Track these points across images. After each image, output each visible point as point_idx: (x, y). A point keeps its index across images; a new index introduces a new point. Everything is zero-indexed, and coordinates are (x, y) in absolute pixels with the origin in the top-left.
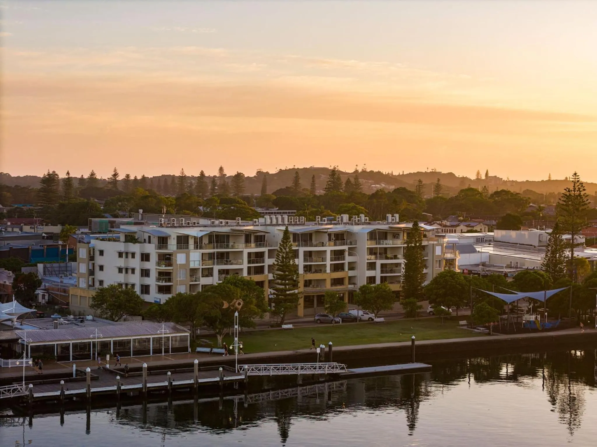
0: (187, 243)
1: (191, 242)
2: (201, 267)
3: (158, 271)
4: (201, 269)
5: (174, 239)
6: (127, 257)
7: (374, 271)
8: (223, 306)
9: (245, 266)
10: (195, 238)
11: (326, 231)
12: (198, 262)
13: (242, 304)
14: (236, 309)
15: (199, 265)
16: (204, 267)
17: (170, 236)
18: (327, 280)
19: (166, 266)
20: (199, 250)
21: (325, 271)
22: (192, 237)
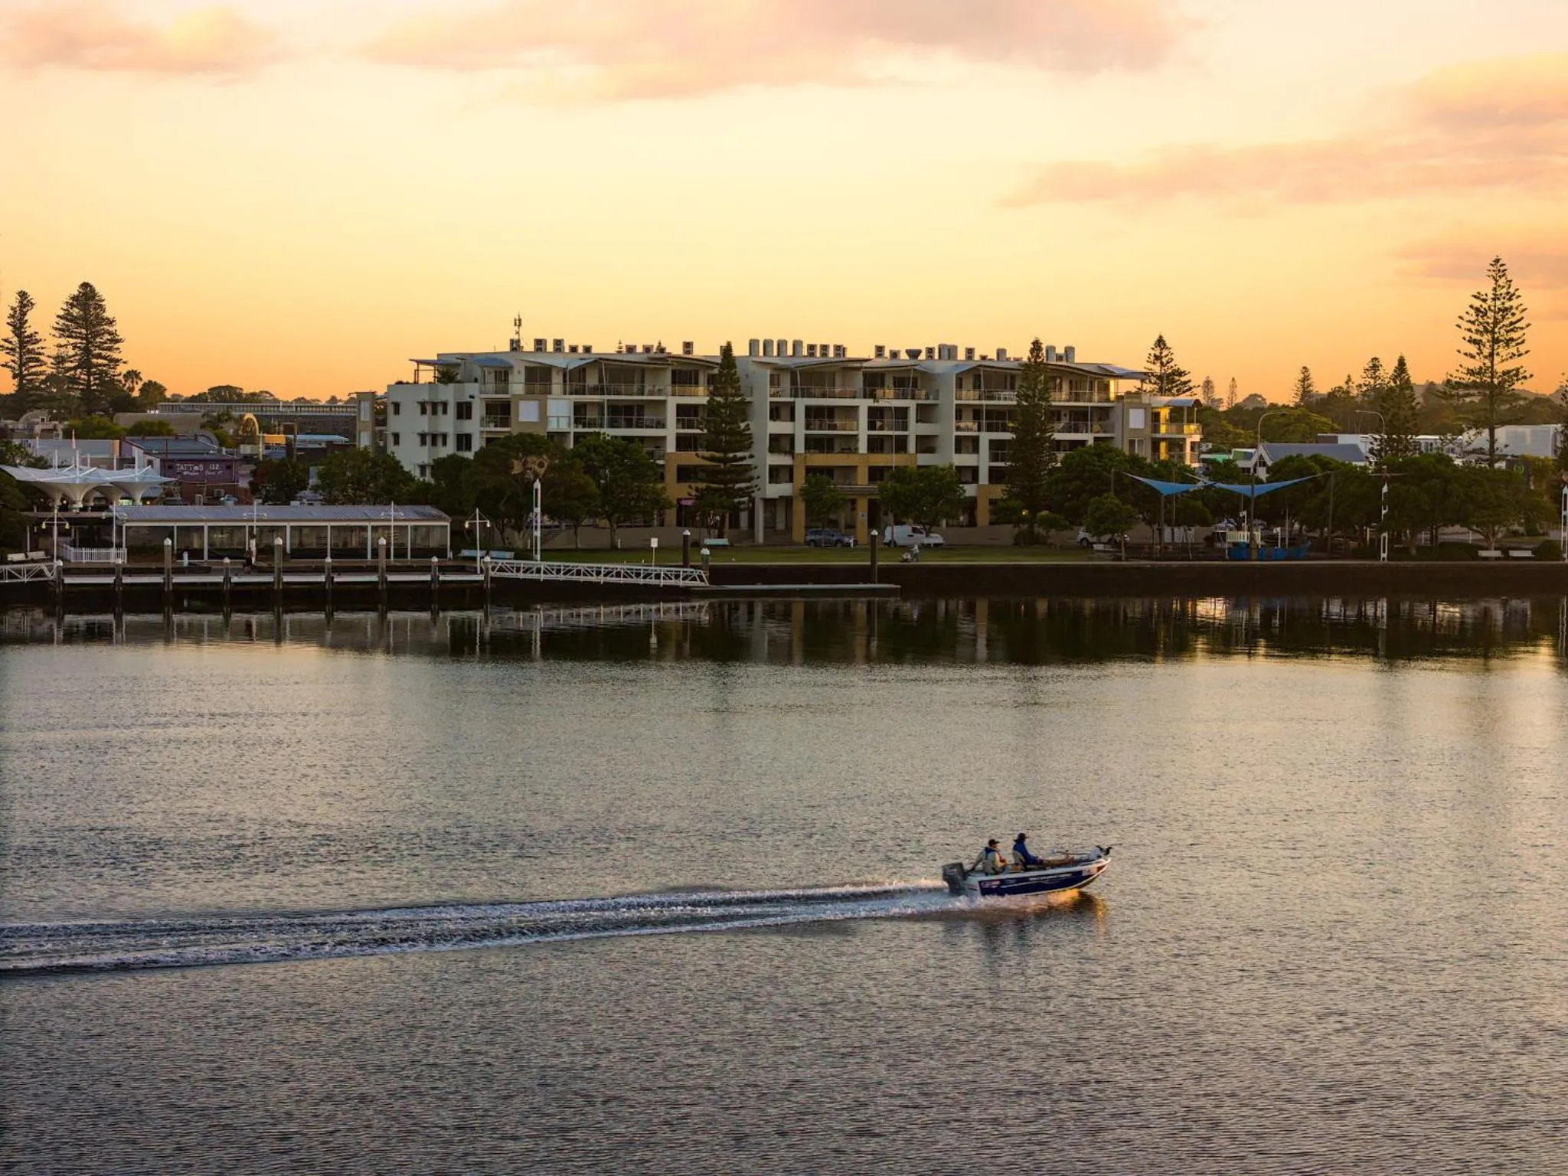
0: (549, 379)
1: (557, 379)
2: (573, 430)
3: (485, 436)
4: (572, 436)
5: (519, 372)
6: (434, 412)
7: (974, 456)
8: (513, 468)
9: (671, 431)
10: (564, 371)
11: (858, 365)
12: (566, 420)
13: (546, 464)
14: (536, 475)
15: (569, 425)
16: (580, 430)
17: (512, 367)
18: (859, 470)
19: (496, 426)
20: (568, 396)
21: (857, 449)
22: (559, 369)
